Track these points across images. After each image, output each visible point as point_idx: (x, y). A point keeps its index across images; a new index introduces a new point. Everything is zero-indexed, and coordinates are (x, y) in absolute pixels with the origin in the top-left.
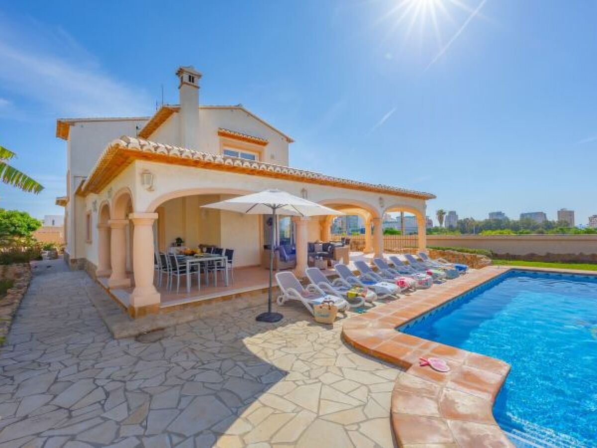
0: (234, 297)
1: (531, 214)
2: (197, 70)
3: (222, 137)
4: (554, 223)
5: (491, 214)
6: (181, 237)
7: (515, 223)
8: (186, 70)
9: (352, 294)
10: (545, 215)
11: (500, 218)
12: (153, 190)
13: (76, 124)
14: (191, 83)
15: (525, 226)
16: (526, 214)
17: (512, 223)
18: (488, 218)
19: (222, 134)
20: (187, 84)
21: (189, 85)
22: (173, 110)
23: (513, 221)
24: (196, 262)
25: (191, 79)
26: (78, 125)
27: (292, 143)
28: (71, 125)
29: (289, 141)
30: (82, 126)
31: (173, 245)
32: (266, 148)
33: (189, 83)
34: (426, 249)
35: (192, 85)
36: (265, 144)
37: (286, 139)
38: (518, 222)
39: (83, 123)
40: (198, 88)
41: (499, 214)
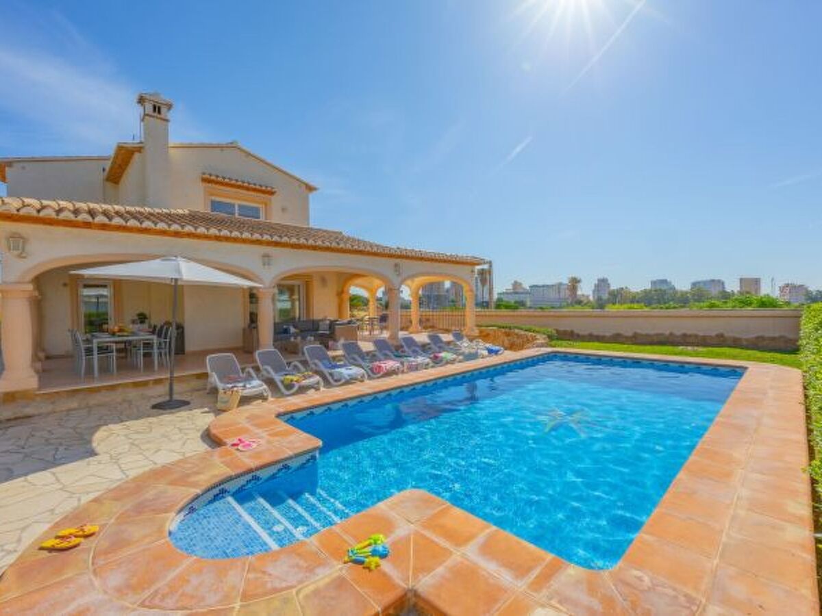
0: (151, 382)
1: (705, 283)
2: (164, 97)
3: (208, 184)
4: (733, 294)
5: (653, 283)
6: (146, 312)
7: (684, 294)
8: (148, 97)
9: (288, 379)
10: (723, 283)
11: (664, 287)
12: (25, 257)
13: (15, 165)
14: (156, 114)
15: (696, 297)
16: (699, 283)
17: (679, 295)
18: (649, 287)
19: (205, 180)
20: (151, 116)
21: (153, 117)
22: (134, 150)
23: (682, 292)
24: (110, 342)
25: (157, 109)
26: (17, 166)
27: (314, 192)
28: (8, 166)
29: (310, 189)
30: (23, 168)
31: (133, 322)
32: (273, 198)
33: (153, 114)
34: (475, 328)
35: (157, 118)
36: (272, 193)
37: (304, 186)
38: (687, 293)
39: (25, 164)
40: (167, 121)
41: (664, 282)
